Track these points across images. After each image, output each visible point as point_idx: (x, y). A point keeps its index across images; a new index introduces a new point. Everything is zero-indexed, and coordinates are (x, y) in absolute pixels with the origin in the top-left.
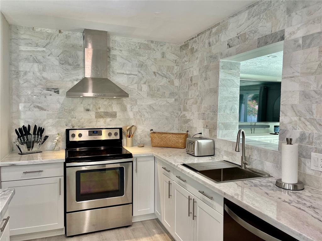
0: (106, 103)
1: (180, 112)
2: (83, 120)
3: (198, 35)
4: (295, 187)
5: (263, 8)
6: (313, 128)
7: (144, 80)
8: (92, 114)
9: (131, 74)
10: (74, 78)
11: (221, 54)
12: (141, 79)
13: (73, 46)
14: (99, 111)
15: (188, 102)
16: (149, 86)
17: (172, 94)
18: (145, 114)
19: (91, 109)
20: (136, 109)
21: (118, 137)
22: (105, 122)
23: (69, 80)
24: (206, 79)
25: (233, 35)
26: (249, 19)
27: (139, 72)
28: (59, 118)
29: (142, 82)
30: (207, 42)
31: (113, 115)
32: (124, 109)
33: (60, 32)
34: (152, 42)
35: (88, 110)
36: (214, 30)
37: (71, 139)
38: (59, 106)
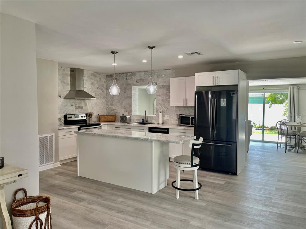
0: (79, 102)
1: (108, 106)
2: (70, 110)
3: (119, 73)
4: (162, 124)
5: (150, 73)
6: (165, 109)
7: (93, 91)
8: (74, 107)
9: (88, 88)
10: (67, 90)
11: (133, 84)
12: (92, 90)
13: (66, 74)
14: (77, 106)
15: (114, 101)
16: (95, 93)
17: (104, 97)
18: (94, 107)
19: (73, 104)
20: (90, 105)
21: (85, 118)
22: (79, 111)
23: (64, 90)
24: (125, 92)
25: (138, 78)
26: (145, 75)
27: (91, 87)
28: (61, 109)
29: (93, 92)
30: (125, 78)
31: (81, 108)
32: (86, 105)
33: (61, 67)
34: (96, 73)
35: (72, 105)
36: (129, 74)
37: (68, 119)
38: (61, 103)
